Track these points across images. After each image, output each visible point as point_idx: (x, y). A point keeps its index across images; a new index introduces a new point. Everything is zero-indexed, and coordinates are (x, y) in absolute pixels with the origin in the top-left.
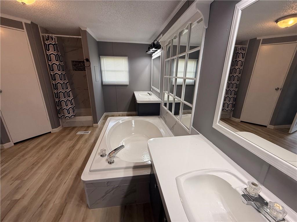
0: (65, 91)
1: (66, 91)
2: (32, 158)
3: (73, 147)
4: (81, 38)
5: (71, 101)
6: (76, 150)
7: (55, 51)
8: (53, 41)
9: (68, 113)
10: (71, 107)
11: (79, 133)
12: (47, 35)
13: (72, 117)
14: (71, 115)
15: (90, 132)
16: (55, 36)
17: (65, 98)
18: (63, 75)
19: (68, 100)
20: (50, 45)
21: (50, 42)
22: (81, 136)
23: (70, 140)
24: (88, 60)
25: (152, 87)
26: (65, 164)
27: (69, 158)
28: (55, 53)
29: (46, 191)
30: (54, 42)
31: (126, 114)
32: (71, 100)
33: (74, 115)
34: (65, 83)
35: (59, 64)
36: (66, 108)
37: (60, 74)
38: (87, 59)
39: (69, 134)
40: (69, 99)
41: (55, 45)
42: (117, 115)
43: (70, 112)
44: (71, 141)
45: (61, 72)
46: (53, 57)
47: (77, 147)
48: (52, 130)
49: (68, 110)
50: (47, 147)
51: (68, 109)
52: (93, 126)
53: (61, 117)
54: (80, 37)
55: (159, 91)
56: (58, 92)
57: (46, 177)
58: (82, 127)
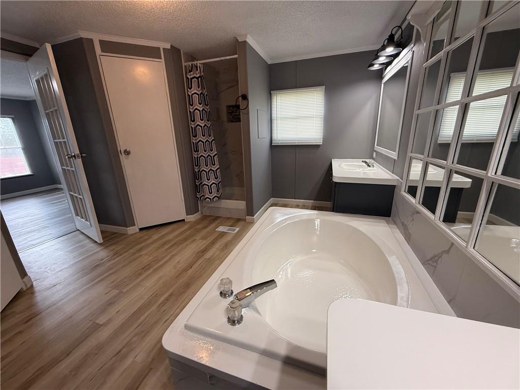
0: (207, 155)
1: (209, 155)
2: (147, 257)
3: (203, 252)
4: (236, 58)
5: (215, 172)
6: (205, 259)
7: (199, 88)
8: (197, 72)
9: (210, 193)
10: (214, 182)
11: (221, 229)
12: (190, 64)
13: (214, 200)
14: (213, 195)
15: (237, 229)
16: (201, 64)
17: (207, 166)
18: (208, 127)
19: (211, 170)
20: (193, 80)
21: (194, 74)
22: (223, 234)
23: (204, 238)
24: (245, 97)
25: (377, 148)
26: (181, 281)
27: (190, 271)
28: (199, 91)
29: (136, 326)
30: (199, 73)
31: (311, 205)
32: (216, 170)
33: (219, 196)
34: (209, 142)
35: (203, 109)
36: (207, 183)
37: (203, 125)
38: (243, 95)
39: (206, 227)
40: (213, 169)
41: (200, 79)
42: (292, 205)
43: (213, 190)
44: (205, 241)
45: (204, 122)
46: (196, 98)
47: (208, 255)
48: (186, 218)
49: (210, 187)
50: (171, 244)
51: (209, 185)
52: (245, 220)
53: (200, 198)
54: (236, 56)
55: (394, 155)
56: (199, 156)
57: (148, 296)
58: (228, 218)
